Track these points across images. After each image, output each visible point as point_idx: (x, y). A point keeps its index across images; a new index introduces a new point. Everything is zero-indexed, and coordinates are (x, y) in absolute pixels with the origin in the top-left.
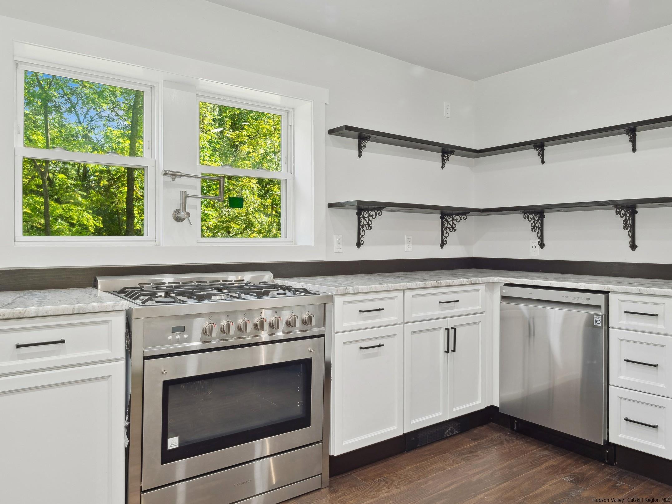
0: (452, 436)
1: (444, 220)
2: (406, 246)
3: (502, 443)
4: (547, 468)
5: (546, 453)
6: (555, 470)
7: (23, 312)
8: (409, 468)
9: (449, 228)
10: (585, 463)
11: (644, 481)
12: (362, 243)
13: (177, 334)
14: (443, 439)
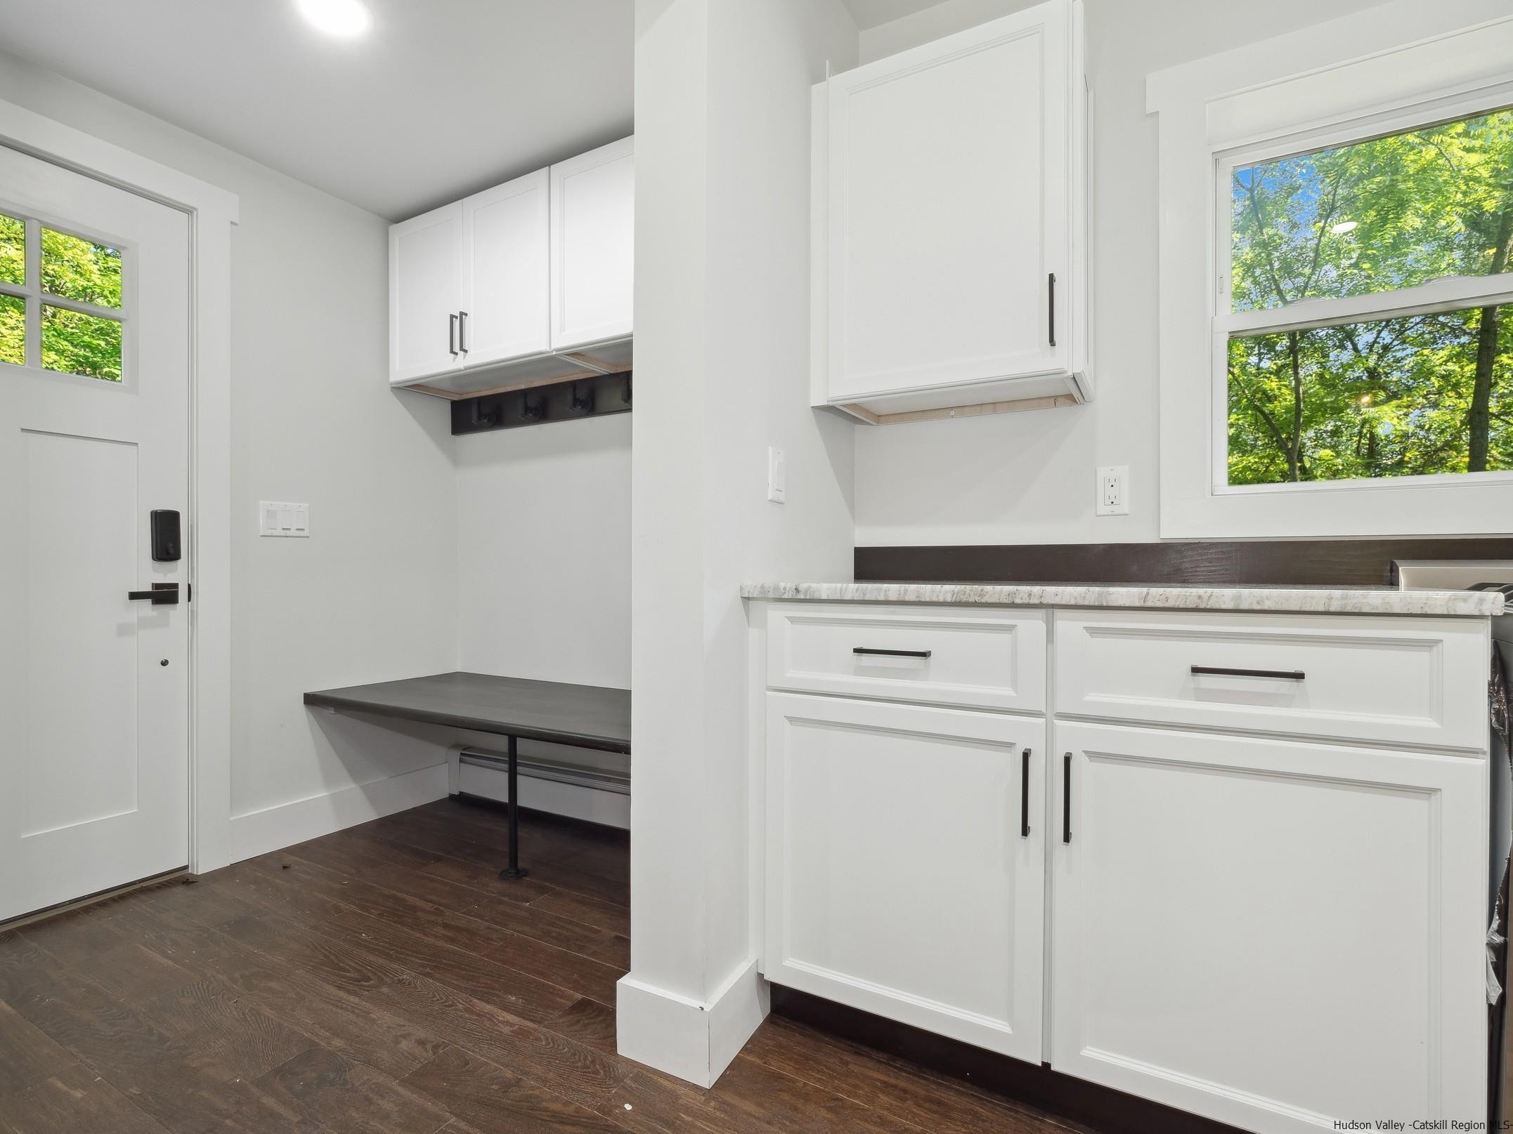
7: (1205, 597)
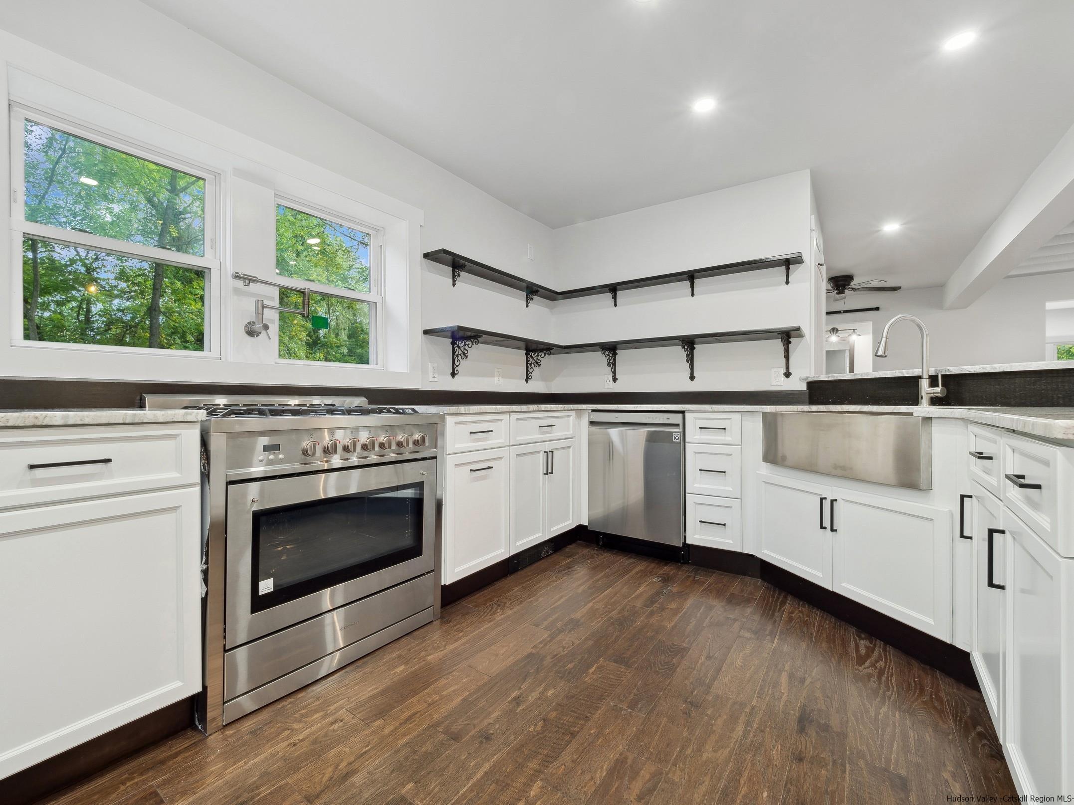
0: (547, 556)
1: (529, 356)
2: (496, 379)
3: (592, 557)
4: (637, 573)
5: (631, 561)
6: (644, 574)
7: (41, 418)
8: (516, 589)
9: (533, 363)
10: (666, 565)
11: (714, 573)
12: (456, 372)
13: (270, 454)
14: (541, 559)
